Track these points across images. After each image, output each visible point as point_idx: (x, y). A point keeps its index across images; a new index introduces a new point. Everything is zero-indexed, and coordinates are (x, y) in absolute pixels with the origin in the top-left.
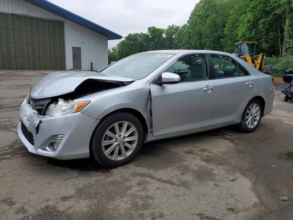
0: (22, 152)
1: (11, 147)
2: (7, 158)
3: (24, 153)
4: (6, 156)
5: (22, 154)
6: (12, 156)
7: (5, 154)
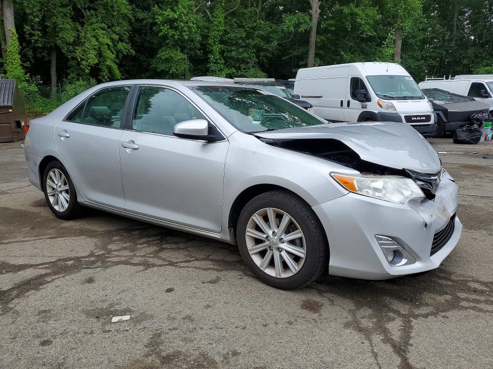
0: (444, 282)
1: (454, 305)
2: (477, 281)
3: (446, 279)
4: (477, 286)
5: (449, 280)
6: (467, 281)
7: (475, 291)
